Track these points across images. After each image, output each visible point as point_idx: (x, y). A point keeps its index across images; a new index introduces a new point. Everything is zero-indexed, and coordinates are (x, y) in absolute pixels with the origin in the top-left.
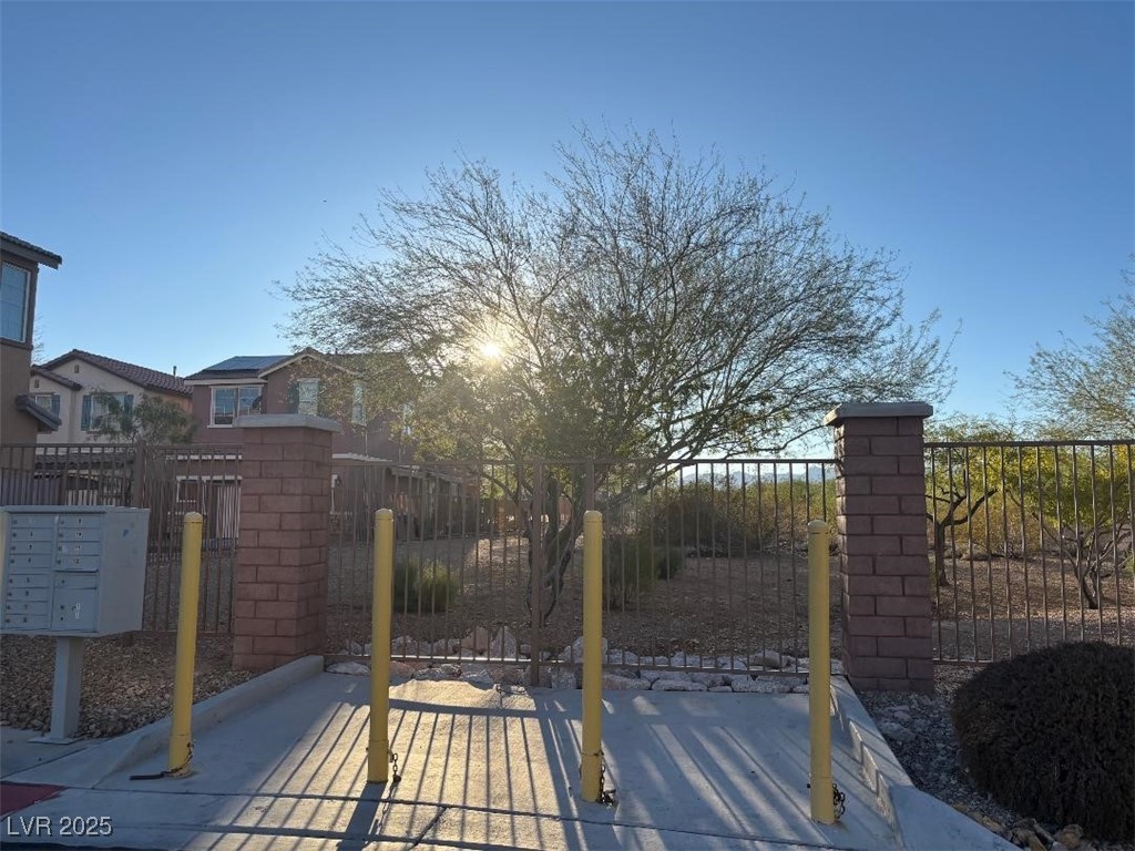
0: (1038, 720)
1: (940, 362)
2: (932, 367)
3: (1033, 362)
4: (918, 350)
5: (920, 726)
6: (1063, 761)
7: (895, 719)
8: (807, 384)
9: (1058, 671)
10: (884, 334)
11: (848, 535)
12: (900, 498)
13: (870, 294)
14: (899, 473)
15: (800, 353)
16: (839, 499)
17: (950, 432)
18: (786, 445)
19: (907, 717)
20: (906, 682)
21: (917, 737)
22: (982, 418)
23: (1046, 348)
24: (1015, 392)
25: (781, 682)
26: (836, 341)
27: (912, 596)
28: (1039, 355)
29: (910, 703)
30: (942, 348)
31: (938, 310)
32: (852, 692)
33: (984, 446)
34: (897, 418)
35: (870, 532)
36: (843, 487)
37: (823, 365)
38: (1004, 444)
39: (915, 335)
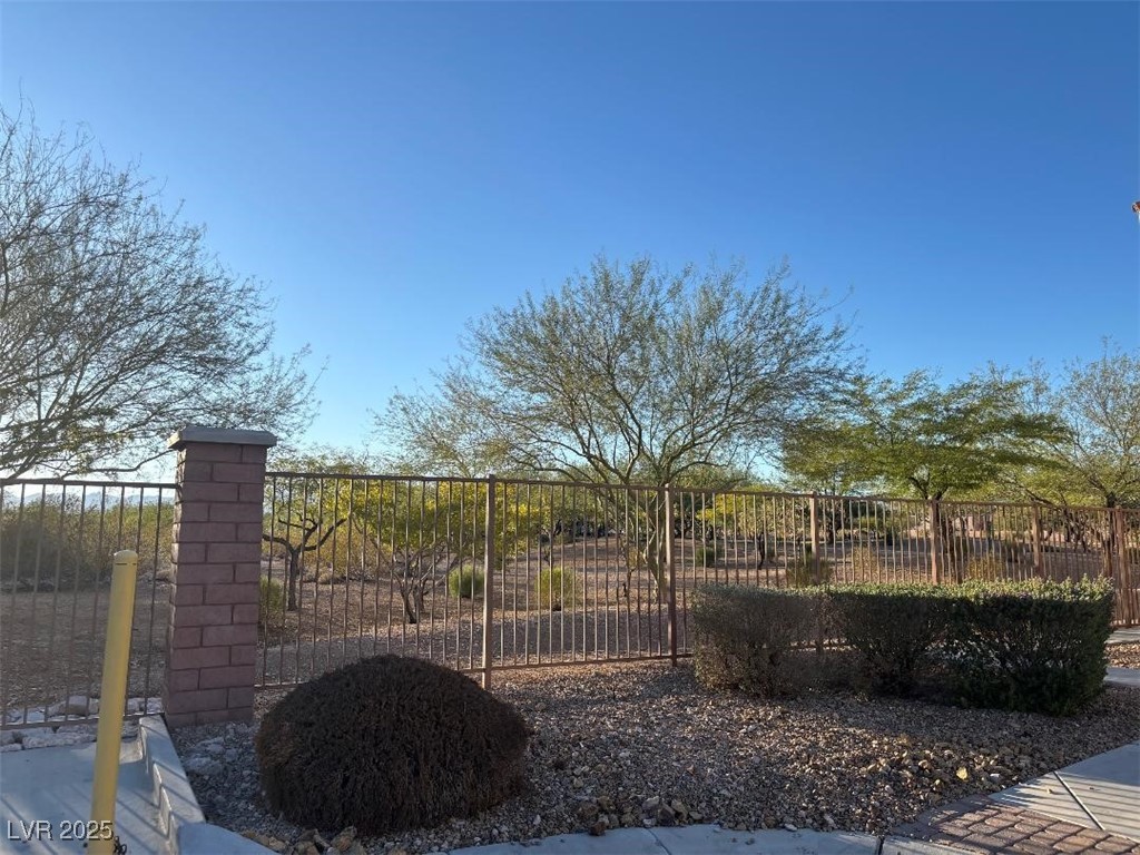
0: (330, 734)
1: (306, 394)
2: (298, 398)
3: (391, 403)
4: (285, 382)
5: (230, 756)
6: (347, 768)
7: (206, 753)
8: (169, 402)
9: (353, 685)
10: (253, 361)
11: (179, 564)
12: (237, 525)
13: (244, 320)
14: (239, 501)
15: (164, 369)
16: (175, 526)
17: (311, 462)
18: (138, 467)
19: (219, 749)
20: (225, 713)
21: (225, 769)
22: (341, 450)
23: (404, 392)
24: (376, 428)
25: (87, 731)
26: (202, 360)
27: (240, 624)
28: (396, 397)
29: (227, 732)
30: (309, 381)
31: (308, 345)
32: (164, 731)
33: (339, 477)
34: (242, 445)
35: (203, 560)
36: (180, 512)
37: (187, 385)
38: (353, 477)
39: (286, 367)
